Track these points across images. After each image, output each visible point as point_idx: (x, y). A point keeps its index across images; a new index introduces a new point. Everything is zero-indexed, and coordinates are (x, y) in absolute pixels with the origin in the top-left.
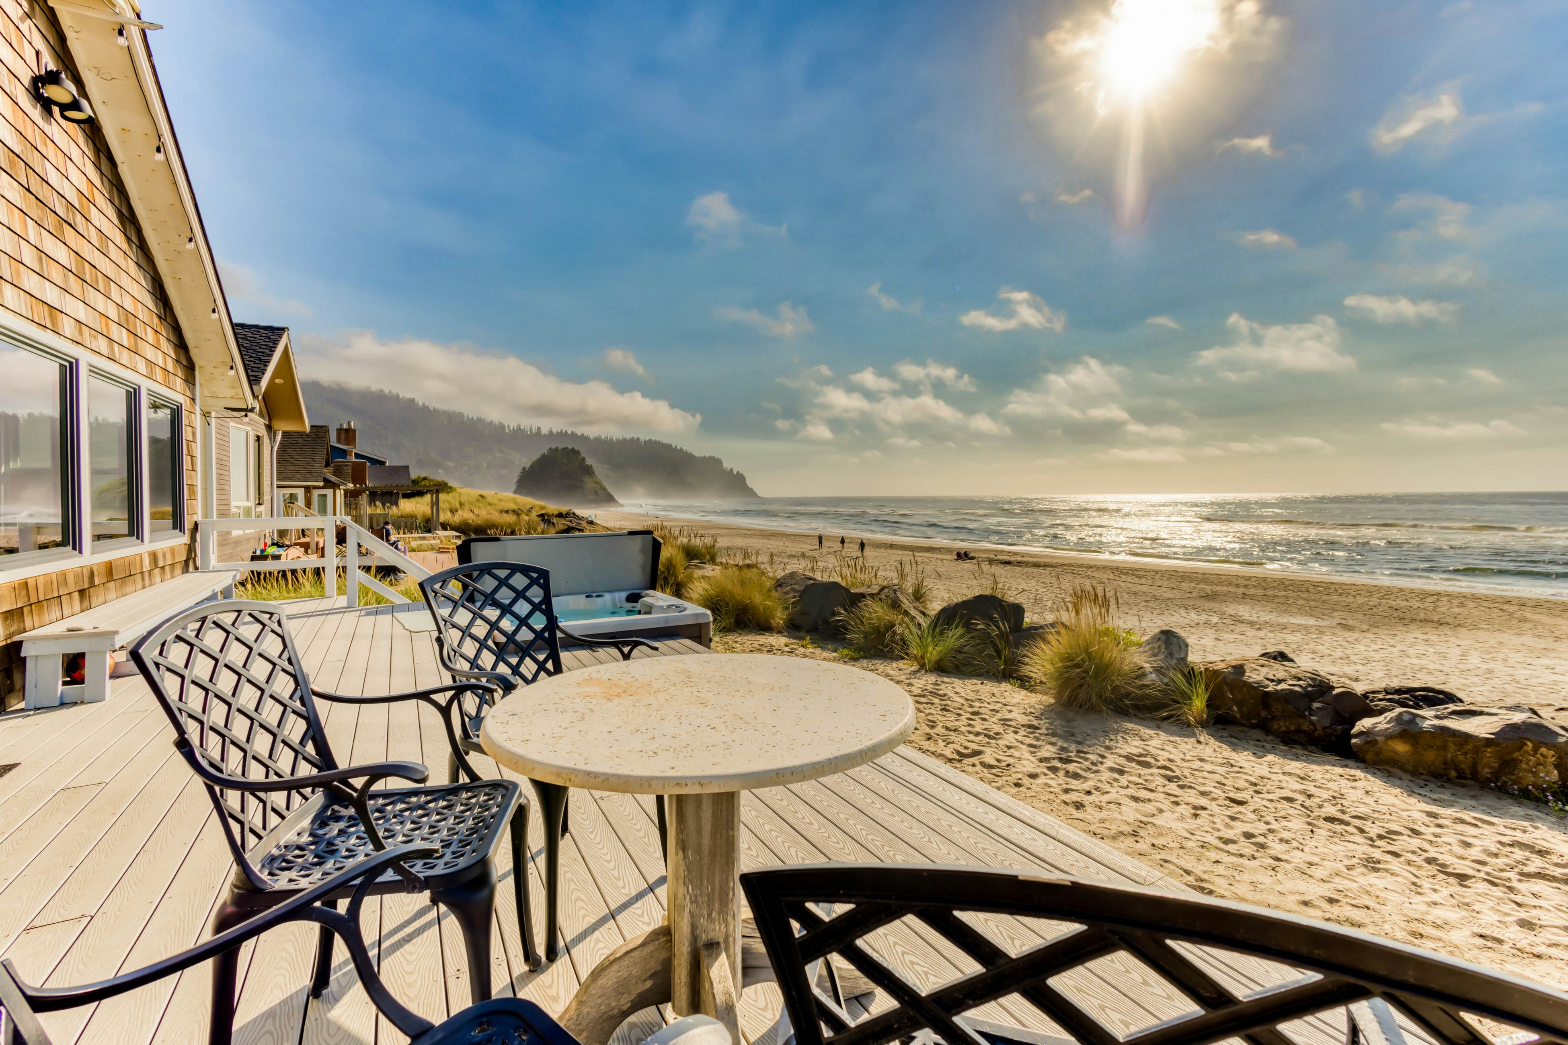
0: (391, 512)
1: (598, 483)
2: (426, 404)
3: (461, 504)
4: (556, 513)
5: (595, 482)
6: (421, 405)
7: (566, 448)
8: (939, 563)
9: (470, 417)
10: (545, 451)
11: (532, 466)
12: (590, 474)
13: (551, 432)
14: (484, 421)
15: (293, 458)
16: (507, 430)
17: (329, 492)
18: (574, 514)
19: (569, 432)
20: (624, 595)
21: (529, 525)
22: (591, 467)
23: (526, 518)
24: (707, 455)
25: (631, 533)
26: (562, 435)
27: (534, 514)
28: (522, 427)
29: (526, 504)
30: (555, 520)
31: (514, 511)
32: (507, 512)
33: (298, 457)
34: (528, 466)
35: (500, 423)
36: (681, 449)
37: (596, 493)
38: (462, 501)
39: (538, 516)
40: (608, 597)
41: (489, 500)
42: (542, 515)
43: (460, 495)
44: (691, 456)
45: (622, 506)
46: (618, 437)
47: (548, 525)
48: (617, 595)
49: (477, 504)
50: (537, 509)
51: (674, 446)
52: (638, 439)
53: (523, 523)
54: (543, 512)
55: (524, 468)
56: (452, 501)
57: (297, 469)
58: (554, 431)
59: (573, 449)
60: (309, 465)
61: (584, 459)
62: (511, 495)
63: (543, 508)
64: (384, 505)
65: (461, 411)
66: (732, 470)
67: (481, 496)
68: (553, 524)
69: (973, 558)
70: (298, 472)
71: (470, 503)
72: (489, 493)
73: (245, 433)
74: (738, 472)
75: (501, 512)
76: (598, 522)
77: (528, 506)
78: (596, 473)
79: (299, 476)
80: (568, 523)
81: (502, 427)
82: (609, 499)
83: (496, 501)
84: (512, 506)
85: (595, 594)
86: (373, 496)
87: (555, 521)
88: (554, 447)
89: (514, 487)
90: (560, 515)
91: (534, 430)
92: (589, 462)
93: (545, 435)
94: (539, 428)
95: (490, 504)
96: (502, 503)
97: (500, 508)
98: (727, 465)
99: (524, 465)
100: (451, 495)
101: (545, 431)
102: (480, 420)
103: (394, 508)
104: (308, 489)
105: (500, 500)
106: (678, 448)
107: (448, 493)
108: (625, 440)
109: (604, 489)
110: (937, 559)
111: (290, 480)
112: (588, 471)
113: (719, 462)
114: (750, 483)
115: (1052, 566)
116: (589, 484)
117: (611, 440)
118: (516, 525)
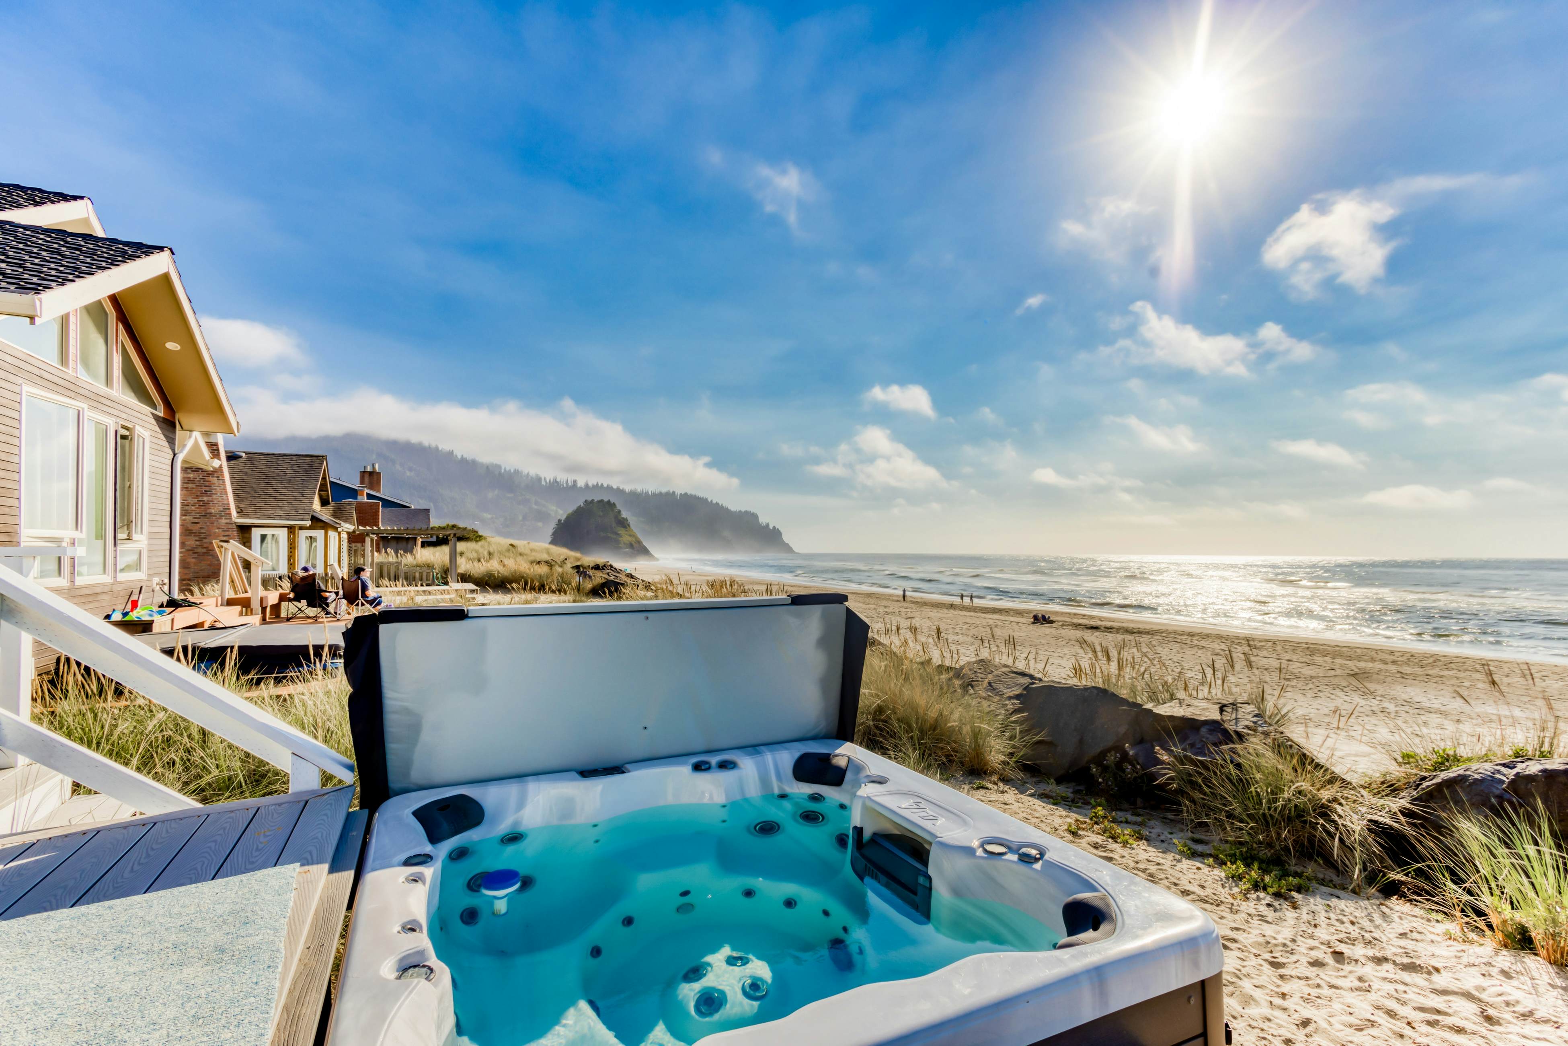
0: (404, 561)
1: (633, 535)
2: (465, 456)
3: (490, 554)
4: (592, 565)
5: (630, 535)
6: (459, 457)
7: (602, 501)
8: (1015, 627)
9: (507, 469)
10: (581, 503)
11: (568, 518)
12: (625, 527)
13: (587, 485)
14: (522, 473)
15: (277, 491)
16: (543, 483)
17: (319, 534)
18: (611, 566)
19: (605, 485)
20: (787, 758)
21: (562, 578)
22: (626, 520)
23: (560, 570)
24: (743, 510)
25: (798, 600)
26: (598, 487)
27: (568, 566)
28: (558, 480)
29: (560, 555)
30: (591, 572)
31: (547, 562)
32: (539, 563)
33: (284, 491)
34: (563, 518)
35: (537, 475)
36: (717, 504)
37: (631, 546)
38: (492, 550)
39: (573, 568)
40: (748, 766)
41: (521, 549)
42: (577, 567)
43: (489, 543)
44: (727, 510)
45: (657, 560)
46: (654, 490)
47: (585, 577)
48: (769, 757)
49: (507, 554)
50: (572, 560)
51: (709, 500)
52: (674, 492)
53: (556, 575)
54: (578, 564)
55: (559, 521)
56: (481, 550)
57: (281, 505)
58: (590, 484)
59: (609, 502)
60: (295, 500)
61: (619, 512)
62: (547, 545)
63: (578, 559)
64: (396, 553)
65: (498, 463)
66: (768, 525)
67: (512, 545)
68: (590, 577)
69: (1052, 622)
70: (281, 508)
71: (500, 553)
72: (520, 543)
73: (76, 412)
74: (774, 527)
75: (532, 562)
76: (637, 576)
77: (563, 557)
78: (631, 526)
79: (281, 513)
80: (606, 576)
81: (539, 479)
82: (645, 552)
83: (527, 551)
84: (545, 557)
85: (714, 760)
86: (385, 541)
87: (591, 574)
88: (590, 499)
89: (550, 539)
90: (597, 567)
91: (570, 483)
92: (624, 514)
93: (581, 488)
94: (575, 481)
95: (521, 554)
96: (534, 554)
97: (532, 558)
98: (763, 520)
99: (559, 517)
100: (480, 543)
101: (581, 483)
102: (517, 472)
103: (409, 555)
104: (291, 529)
105: (532, 550)
106: (714, 502)
107: (477, 541)
108: (661, 494)
109: (639, 542)
110: (1011, 622)
111: (269, 517)
112: (623, 524)
113: (755, 516)
114: (786, 538)
115: (1148, 633)
116: (626, 538)
117: (647, 493)
118: (548, 577)
